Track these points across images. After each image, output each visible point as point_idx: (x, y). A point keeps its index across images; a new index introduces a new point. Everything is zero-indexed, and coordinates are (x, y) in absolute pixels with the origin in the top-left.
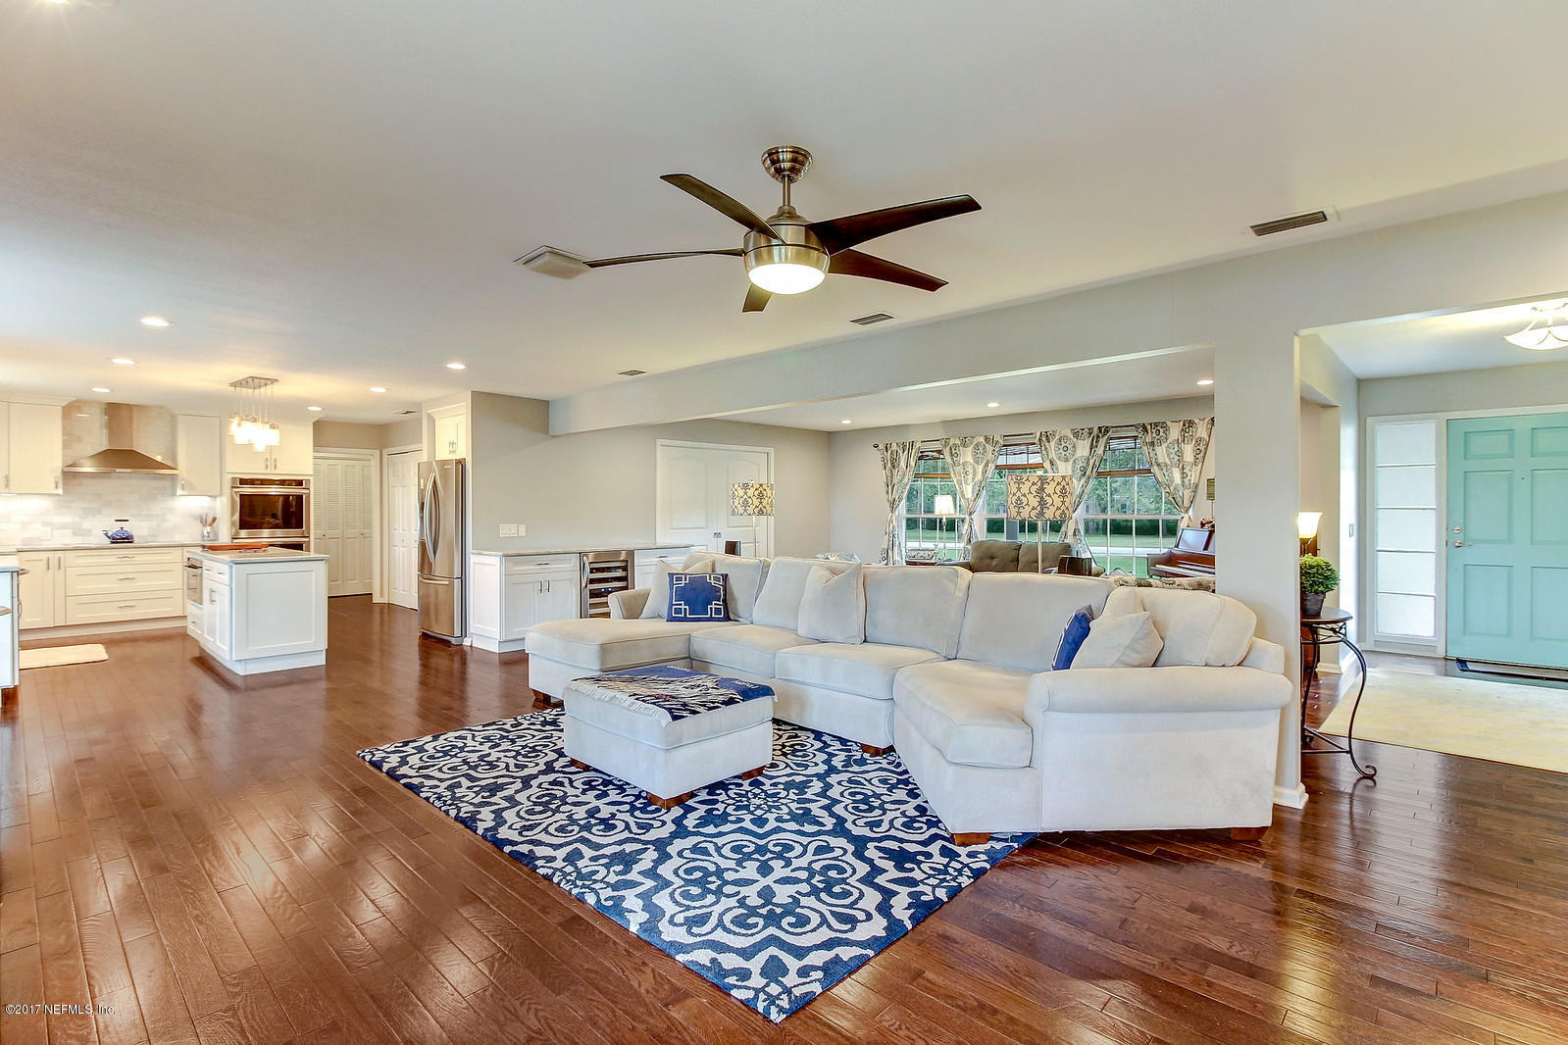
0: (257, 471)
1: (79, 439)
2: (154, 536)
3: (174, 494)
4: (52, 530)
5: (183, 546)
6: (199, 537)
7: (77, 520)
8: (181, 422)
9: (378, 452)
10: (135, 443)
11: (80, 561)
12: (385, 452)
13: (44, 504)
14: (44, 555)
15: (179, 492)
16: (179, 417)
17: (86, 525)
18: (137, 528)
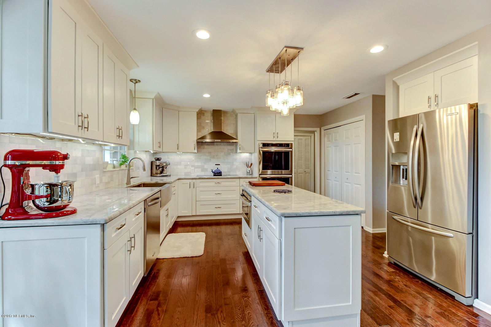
0: (270, 139)
1: (204, 128)
2: (229, 172)
3: (236, 152)
4: (194, 168)
5: (240, 178)
6: (246, 173)
7: (203, 164)
8: (239, 117)
9: (319, 129)
10: (222, 129)
11: (202, 184)
12: (323, 129)
13: (191, 157)
14: (188, 181)
15: (239, 151)
16: (239, 114)
17: (206, 167)
18: (223, 169)
